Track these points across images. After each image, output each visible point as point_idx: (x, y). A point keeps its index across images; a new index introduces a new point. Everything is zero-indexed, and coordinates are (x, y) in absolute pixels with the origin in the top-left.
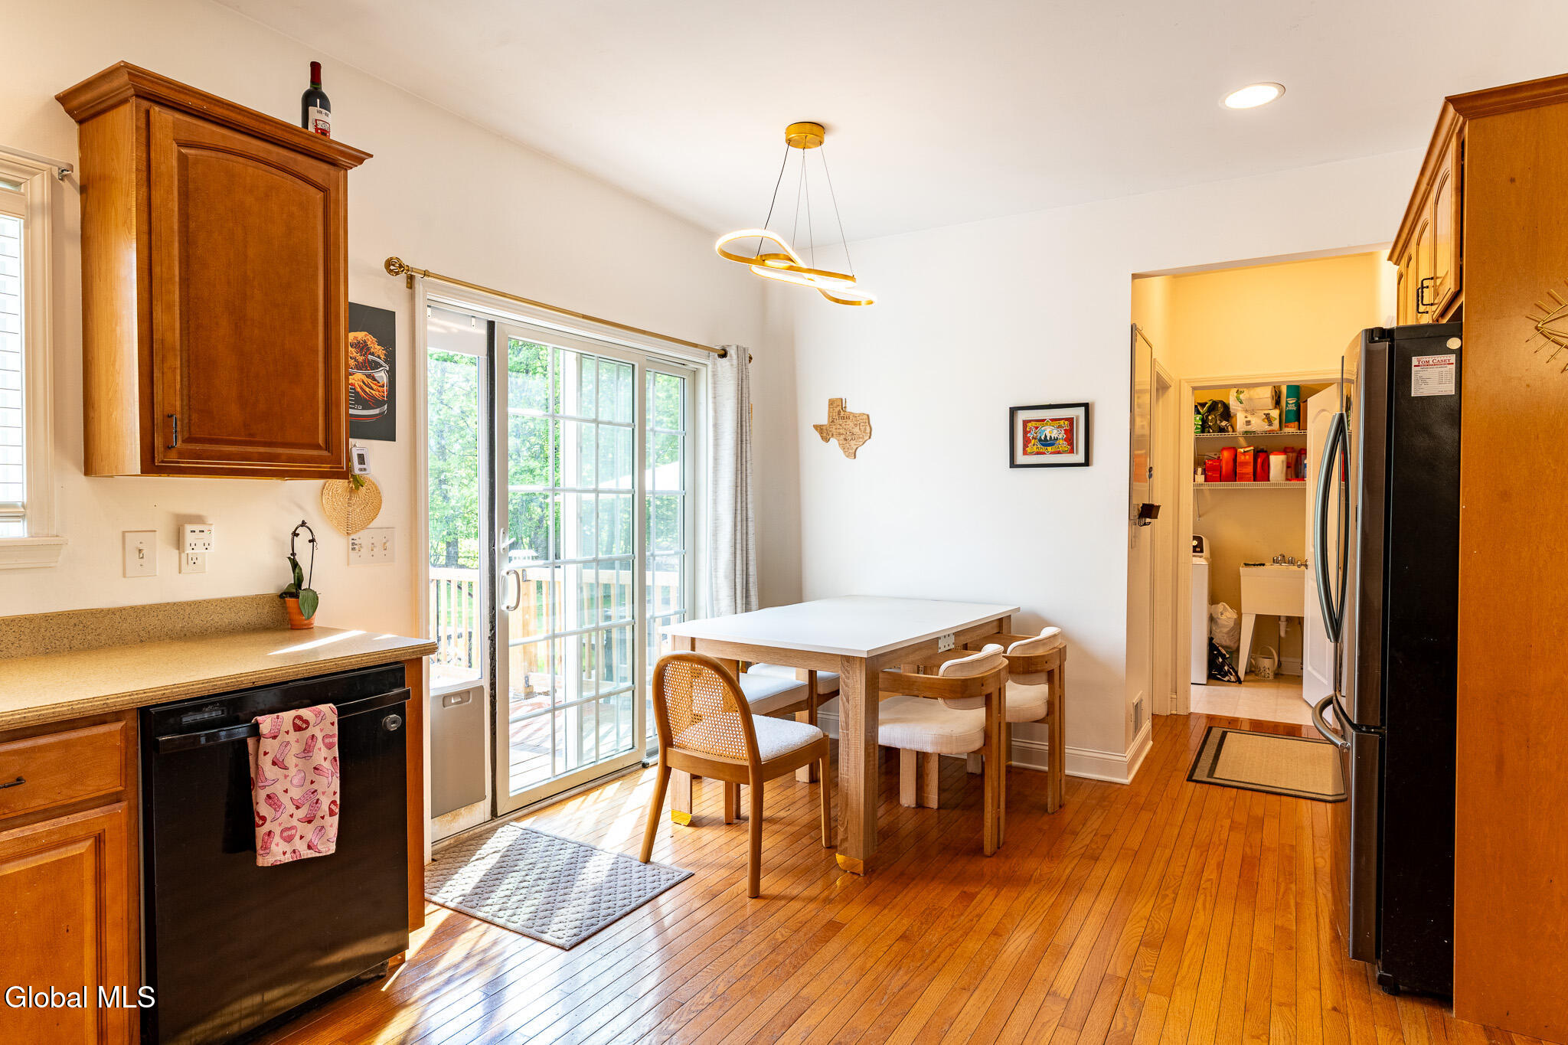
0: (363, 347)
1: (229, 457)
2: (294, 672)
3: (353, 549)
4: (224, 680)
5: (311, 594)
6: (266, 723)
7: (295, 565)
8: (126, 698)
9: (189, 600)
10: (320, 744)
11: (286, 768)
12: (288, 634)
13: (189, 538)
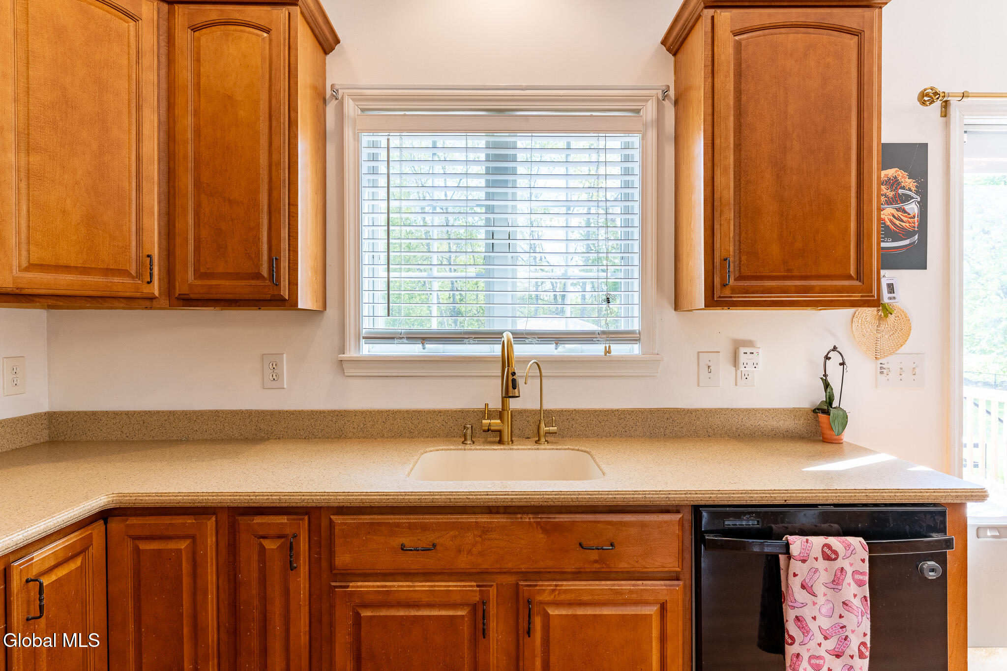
0: (894, 183)
1: (770, 291)
2: (823, 497)
3: (882, 373)
4: (760, 493)
5: (841, 413)
6: (797, 543)
7: (827, 385)
8: (683, 496)
9: (742, 407)
10: (849, 578)
11: (814, 595)
12: (820, 447)
13: (743, 358)
